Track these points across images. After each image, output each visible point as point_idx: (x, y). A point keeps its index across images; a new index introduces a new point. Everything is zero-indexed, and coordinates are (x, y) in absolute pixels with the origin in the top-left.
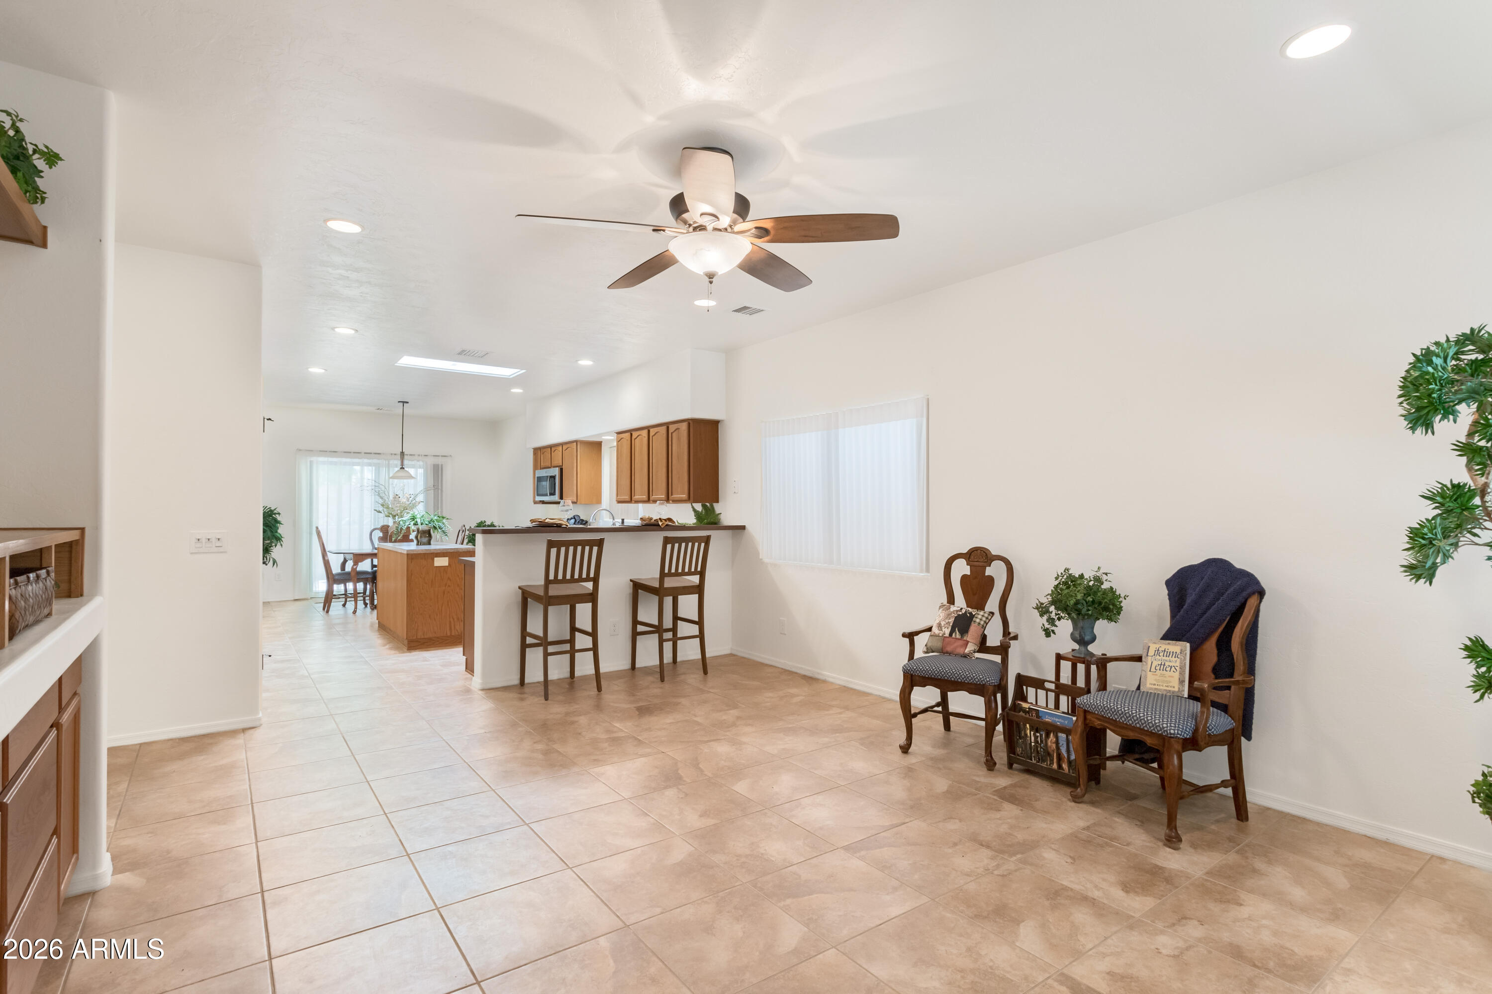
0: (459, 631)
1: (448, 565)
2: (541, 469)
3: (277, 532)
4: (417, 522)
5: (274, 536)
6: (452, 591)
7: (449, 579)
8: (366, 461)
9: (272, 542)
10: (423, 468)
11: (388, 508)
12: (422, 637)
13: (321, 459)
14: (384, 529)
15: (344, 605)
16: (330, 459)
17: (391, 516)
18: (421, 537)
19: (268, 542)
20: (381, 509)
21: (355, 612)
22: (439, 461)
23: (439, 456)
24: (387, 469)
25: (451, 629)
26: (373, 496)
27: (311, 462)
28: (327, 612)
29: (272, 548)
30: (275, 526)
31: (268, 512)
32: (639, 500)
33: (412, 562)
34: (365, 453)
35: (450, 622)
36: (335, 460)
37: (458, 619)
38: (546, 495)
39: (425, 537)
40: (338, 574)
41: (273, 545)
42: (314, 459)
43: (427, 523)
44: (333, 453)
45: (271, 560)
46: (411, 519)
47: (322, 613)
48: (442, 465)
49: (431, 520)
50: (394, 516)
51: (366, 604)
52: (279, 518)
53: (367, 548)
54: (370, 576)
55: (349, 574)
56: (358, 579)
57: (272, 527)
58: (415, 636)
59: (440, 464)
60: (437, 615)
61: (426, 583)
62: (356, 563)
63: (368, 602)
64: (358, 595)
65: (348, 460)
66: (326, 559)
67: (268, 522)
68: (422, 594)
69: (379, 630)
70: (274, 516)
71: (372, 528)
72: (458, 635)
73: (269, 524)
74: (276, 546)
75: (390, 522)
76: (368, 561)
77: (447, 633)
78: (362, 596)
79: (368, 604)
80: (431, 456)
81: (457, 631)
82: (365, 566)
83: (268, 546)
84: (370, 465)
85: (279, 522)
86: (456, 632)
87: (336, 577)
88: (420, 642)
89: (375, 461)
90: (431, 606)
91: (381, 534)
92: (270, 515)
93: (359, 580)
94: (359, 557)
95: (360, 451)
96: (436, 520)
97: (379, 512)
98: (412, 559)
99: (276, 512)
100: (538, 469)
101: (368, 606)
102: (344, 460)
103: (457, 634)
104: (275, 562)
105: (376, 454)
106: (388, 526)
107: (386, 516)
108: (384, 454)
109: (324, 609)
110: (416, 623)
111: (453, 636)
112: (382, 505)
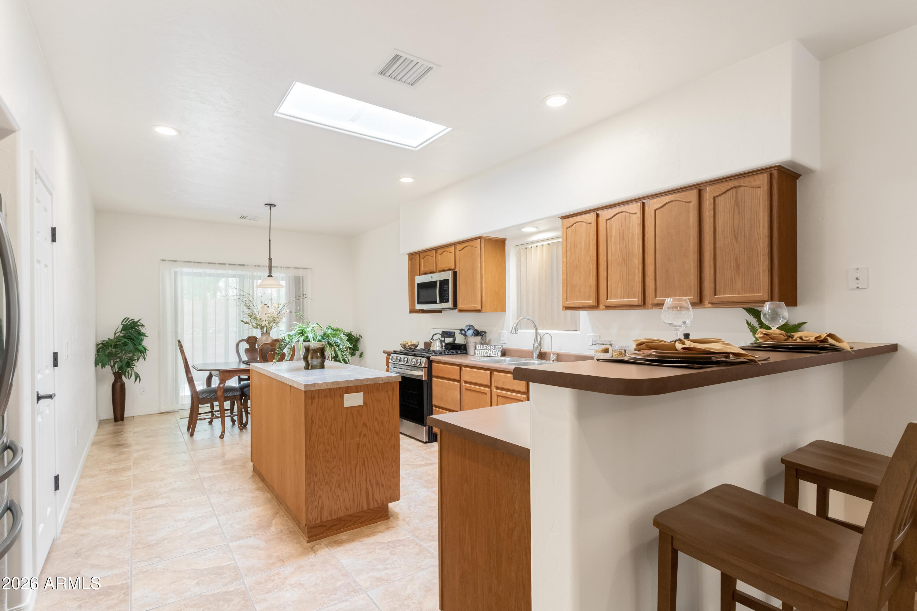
0: (379, 501)
1: (362, 404)
2: (419, 275)
3: (140, 344)
4: (307, 337)
5: (136, 348)
6: (369, 442)
7: (365, 425)
8: (231, 272)
9: (134, 355)
10: (285, 280)
11: (256, 318)
12: (329, 518)
13: (186, 270)
14: (252, 341)
15: (210, 423)
16: (195, 270)
17: (259, 327)
18: (312, 358)
19: (131, 355)
20: (247, 319)
21: (222, 436)
22: (301, 273)
23: (300, 268)
24: (251, 281)
25: (368, 499)
26: (238, 306)
27: (176, 273)
28: (192, 435)
29: (134, 362)
30: (138, 339)
31: (131, 324)
32: (617, 304)
33: (312, 404)
34: (229, 264)
35: (367, 490)
36: (199, 270)
37: (378, 484)
38: (435, 302)
39: (317, 357)
40: (204, 392)
41: (136, 358)
42: (178, 270)
43: (320, 338)
44: (197, 264)
45: (133, 374)
46: (300, 333)
47: (187, 436)
48: (303, 277)
49: (324, 335)
50: (262, 328)
51: (233, 421)
52: (143, 330)
53: (233, 364)
54: (238, 393)
55: (214, 391)
56: (225, 397)
57: (135, 339)
58: (319, 518)
59: (301, 276)
60: (349, 481)
61: (333, 435)
62: (222, 381)
63: (236, 418)
64: (226, 412)
65: (213, 271)
66: (190, 376)
67: (130, 334)
68: (327, 451)
69: (253, 476)
70: (137, 328)
71: (238, 341)
72: (379, 507)
73: (132, 336)
74: (138, 360)
75: (257, 333)
76: (236, 378)
77: (362, 506)
78: (230, 416)
79: (235, 421)
80: (293, 268)
81: (376, 501)
82: (233, 382)
83: (130, 359)
84: (234, 276)
85: (143, 335)
86: (375, 503)
87: (201, 396)
88: (325, 526)
89: (240, 272)
90: (340, 469)
91: (247, 346)
92: (133, 328)
93: (226, 399)
94: (226, 374)
95: (225, 263)
96: (331, 334)
97: (247, 323)
98: (313, 398)
99: (140, 324)
100: (417, 276)
101: (236, 423)
102: (209, 271)
103: (376, 506)
104: (137, 376)
105: (239, 265)
106: (256, 338)
107: (254, 328)
108: (248, 265)
109: (188, 429)
110: (320, 497)
111: (371, 510)
112: (249, 316)
